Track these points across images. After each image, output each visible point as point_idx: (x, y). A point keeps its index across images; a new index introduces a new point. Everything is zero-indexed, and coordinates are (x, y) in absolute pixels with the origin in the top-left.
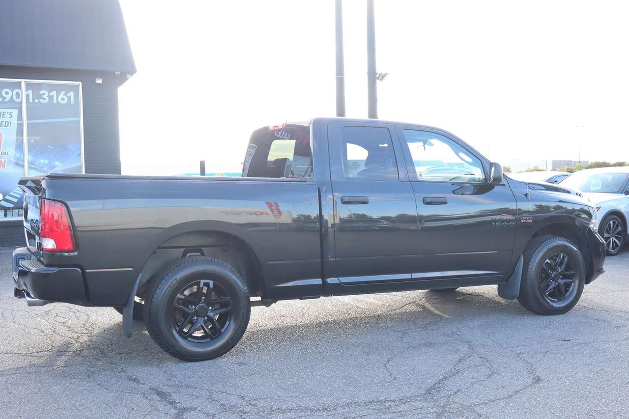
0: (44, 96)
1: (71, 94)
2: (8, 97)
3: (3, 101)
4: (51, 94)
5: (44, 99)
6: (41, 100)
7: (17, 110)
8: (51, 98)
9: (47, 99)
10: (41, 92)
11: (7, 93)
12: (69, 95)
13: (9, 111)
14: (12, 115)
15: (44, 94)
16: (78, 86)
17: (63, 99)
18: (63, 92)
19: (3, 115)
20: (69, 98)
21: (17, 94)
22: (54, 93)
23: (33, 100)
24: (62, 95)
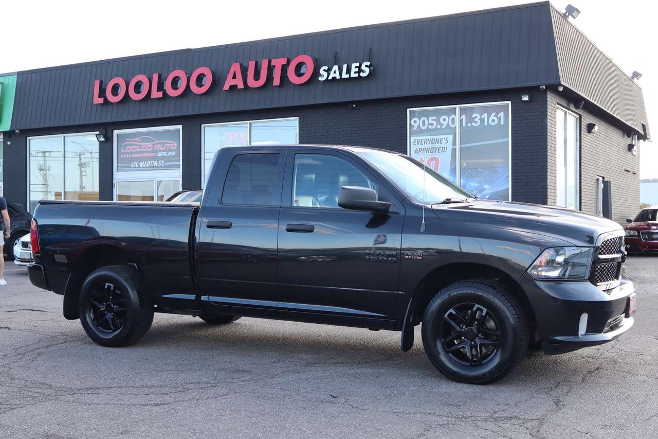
0: (476, 120)
1: (502, 114)
2: (445, 123)
3: (441, 127)
4: (482, 117)
5: (476, 122)
6: (473, 124)
7: (452, 135)
8: (482, 120)
9: (479, 122)
10: (474, 116)
11: (444, 120)
12: (499, 116)
13: (445, 136)
14: (447, 141)
15: (476, 117)
16: (508, 105)
17: (493, 121)
18: (494, 114)
19: (441, 141)
20: (499, 119)
21: (453, 119)
22: (485, 116)
23: (467, 124)
24: (492, 117)
